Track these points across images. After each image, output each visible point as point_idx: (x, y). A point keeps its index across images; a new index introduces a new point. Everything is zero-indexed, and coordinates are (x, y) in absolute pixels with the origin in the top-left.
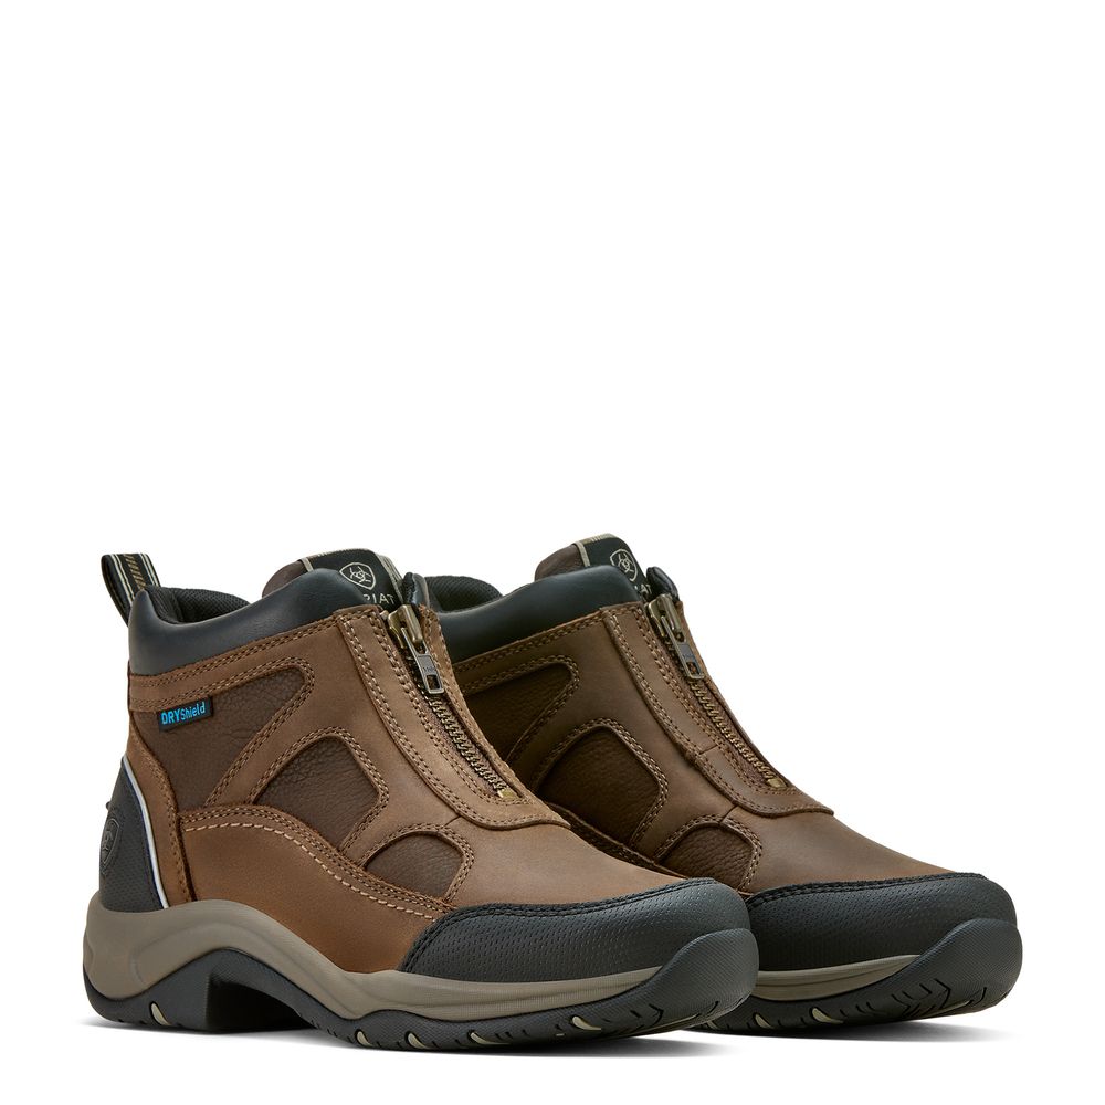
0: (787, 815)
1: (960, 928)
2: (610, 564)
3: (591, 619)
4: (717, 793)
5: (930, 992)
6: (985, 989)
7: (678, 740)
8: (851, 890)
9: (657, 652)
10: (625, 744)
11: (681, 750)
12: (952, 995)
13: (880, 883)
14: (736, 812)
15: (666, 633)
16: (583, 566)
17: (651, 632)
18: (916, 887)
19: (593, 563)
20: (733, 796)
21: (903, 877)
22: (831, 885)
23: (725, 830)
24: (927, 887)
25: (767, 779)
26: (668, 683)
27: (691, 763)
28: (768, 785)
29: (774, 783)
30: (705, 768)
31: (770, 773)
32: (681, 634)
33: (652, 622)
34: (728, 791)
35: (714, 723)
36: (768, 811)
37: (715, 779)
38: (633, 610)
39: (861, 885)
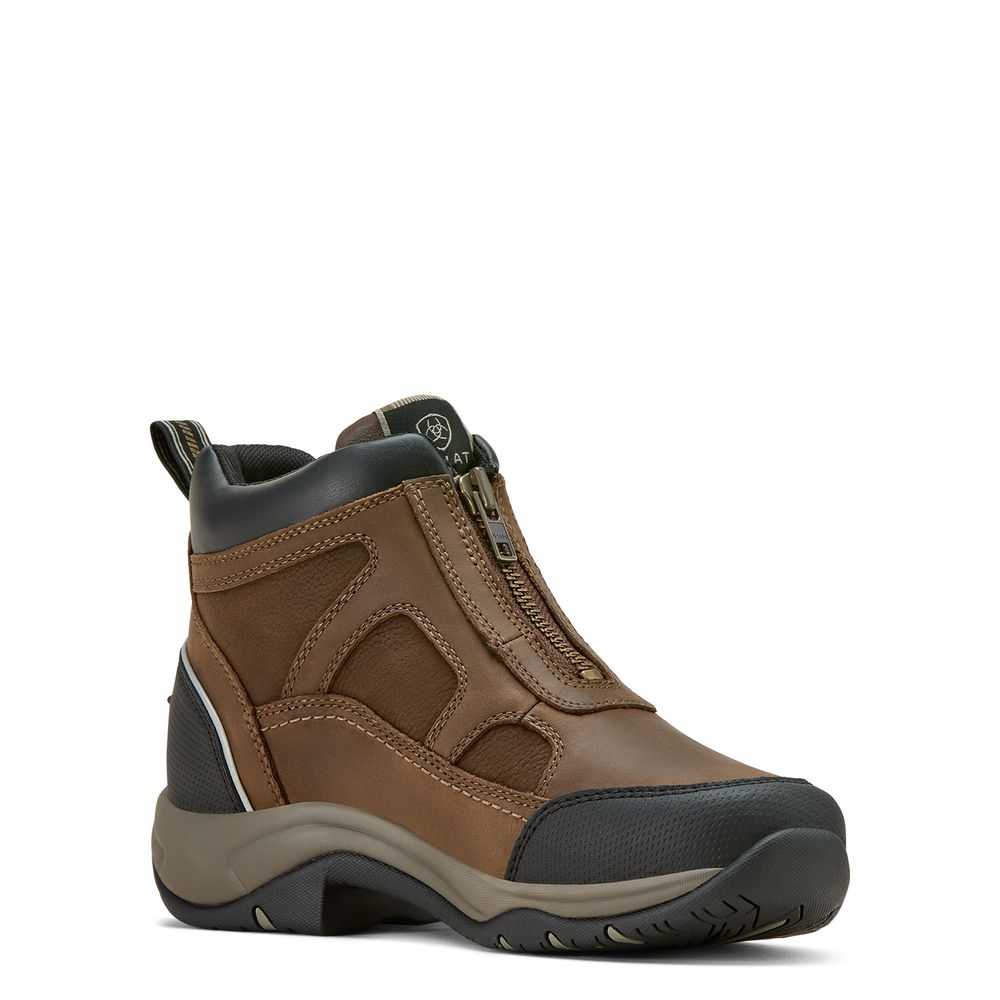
0: (595, 711)
1: (770, 838)
2: (416, 432)
3: (392, 493)
4: (520, 688)
5: (735, 910)
6: (802, 907)
7: (481, 628)
8: (652, 796)
9: (465, 530)
10: (423, 633)
11: (482, 639)
12: (761, 913)
13: (684, 787)
14: (540, 708)
15: (477, 510)
16: (382, 436)
17: (460, 508)
18: (721, 793)
19: (394, 433)
20: (538, 690)
21: (708, 781)
22: (631, 790)
23: (526, 728)
24: (734, 793)
25: (581, 671)
26: (476, 565)
27: (494, 655)
28: (581, 677)
29: (590, 674)
30: (508, 660)
31: (587, 663)
32: (495, 511)
33: (462, 498)
34: (532, 685)
35: (524, 610)
36: (575, 707)
37: (519, 672)
38: (440, 484)
39: (664, 790)
